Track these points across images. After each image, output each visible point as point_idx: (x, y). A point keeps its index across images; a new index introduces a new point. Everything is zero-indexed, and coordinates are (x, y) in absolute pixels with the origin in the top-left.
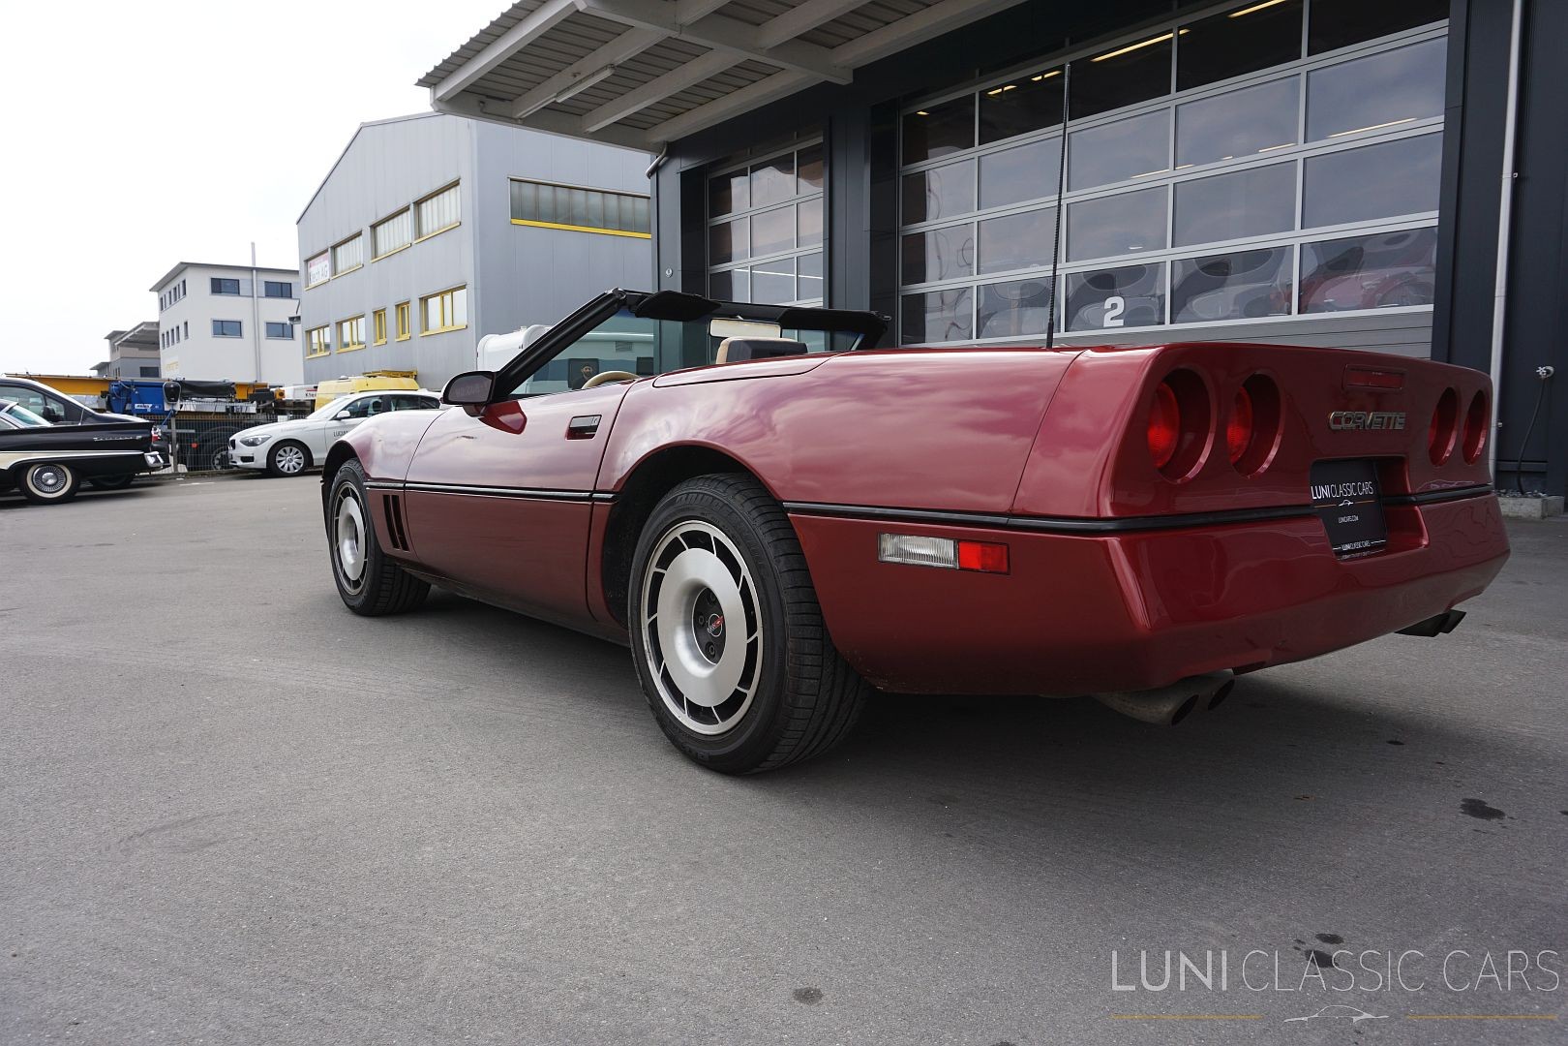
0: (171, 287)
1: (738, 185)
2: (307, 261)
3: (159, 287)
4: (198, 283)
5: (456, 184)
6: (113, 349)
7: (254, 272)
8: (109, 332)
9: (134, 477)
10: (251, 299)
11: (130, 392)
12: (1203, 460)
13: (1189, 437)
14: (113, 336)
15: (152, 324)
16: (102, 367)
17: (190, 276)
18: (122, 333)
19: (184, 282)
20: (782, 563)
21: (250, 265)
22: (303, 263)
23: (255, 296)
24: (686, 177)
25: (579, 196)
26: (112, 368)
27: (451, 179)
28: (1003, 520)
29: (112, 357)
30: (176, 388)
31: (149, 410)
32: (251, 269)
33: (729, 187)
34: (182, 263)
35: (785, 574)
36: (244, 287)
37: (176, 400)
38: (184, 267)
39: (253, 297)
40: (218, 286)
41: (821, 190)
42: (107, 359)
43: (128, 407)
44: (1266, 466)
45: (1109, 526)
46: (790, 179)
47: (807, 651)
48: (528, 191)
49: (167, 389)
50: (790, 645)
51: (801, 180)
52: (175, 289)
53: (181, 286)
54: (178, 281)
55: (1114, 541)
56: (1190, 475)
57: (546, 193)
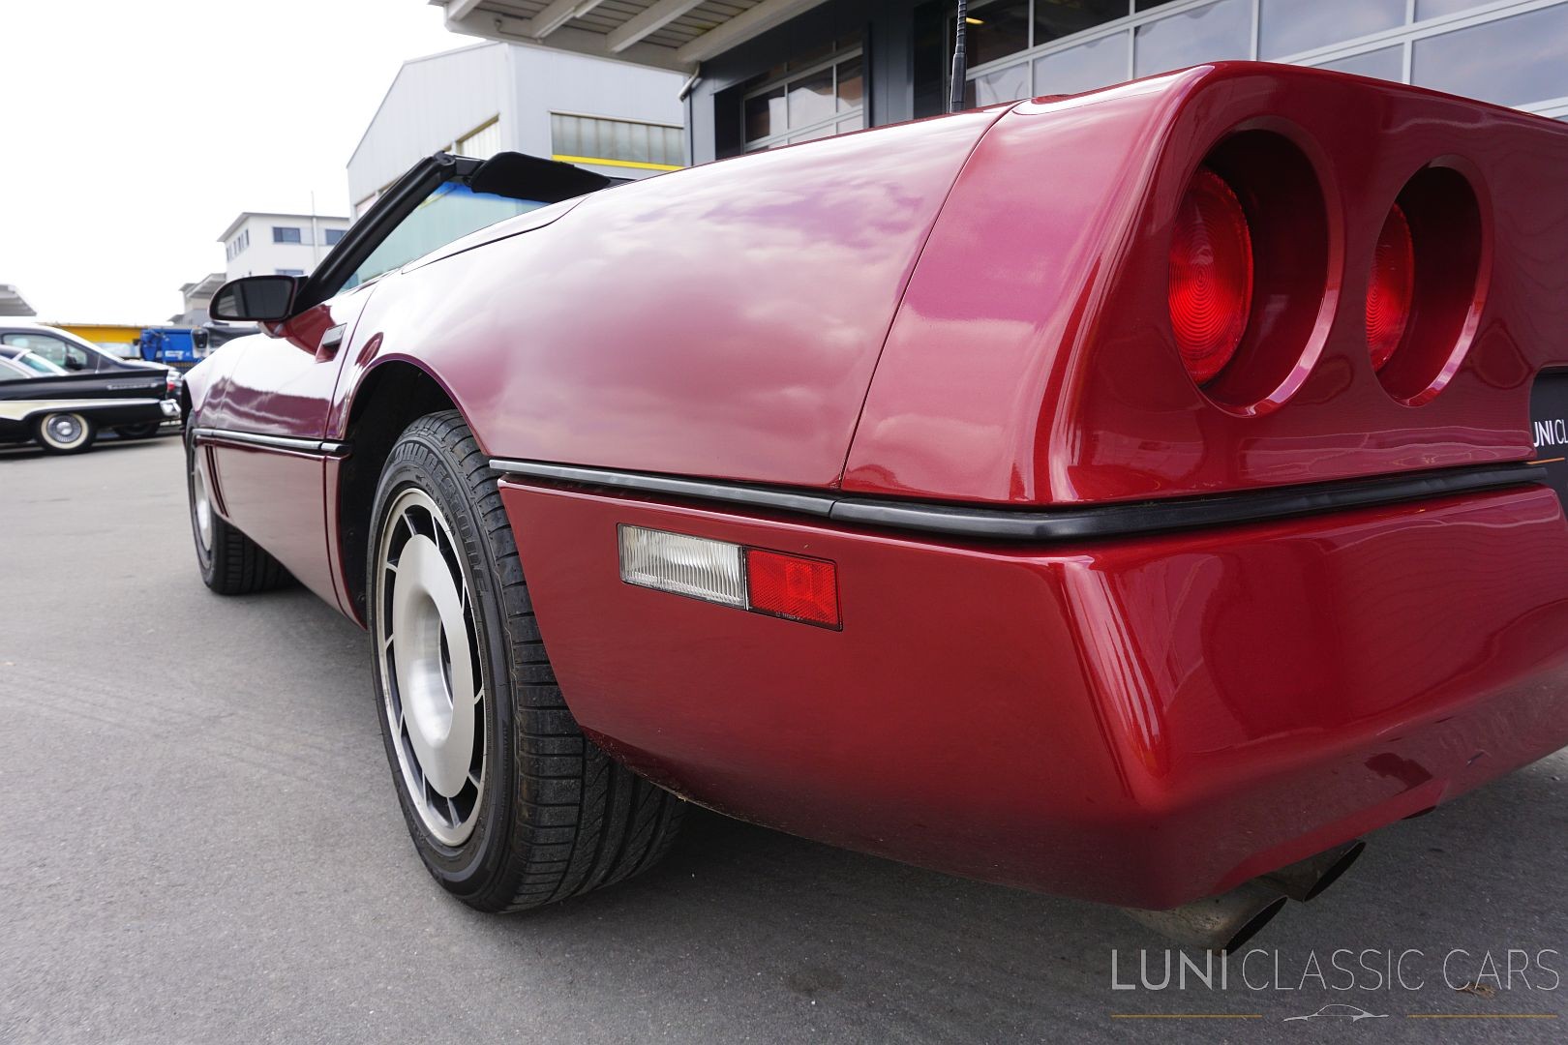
0: (235, 238)
1: (777, 106)
2: (357, 206)
3: (225, 238)
4: (261, 233)
5: (495, 120)
6: (187, 301)
7: (315, 220)
8: (181, 285)
9: (159, 426)
10: (311, 248)
11: (160, 339)
12: (1307, 362)
13: (1276, 306)
14: (186, 288)
15: (219, 275)
16: (177, 319)
17: (252, 225)
18: (192, 285)
19: (247, 232)
20: (508, 569)
21: (310, 214)
22: (353, 208)
23: (316, 243)
24: (719, 98)
25: (622, 131)
26: (186, 319)
27: (490, 115)
28: (820, 504)
29: (186, 309)
30: (205, 335)
31: (180, 358)
32: (311, 218)
33: (766, 108)
34: (245, 213)
35: (513, 589)
36: (305, 236)
37: (205, 347)
38: (246, 217)
39: (313, 245)
40: (280, 235)
41: (861, 107)
42: (181, 312)
43: (159, 355)
44: (1444, 378)
45: (1064, 526)
46: (830, 99)
47: (549, 729)
48: (570, 125)
49: (196, 336)
50: (519, 719)
51: (842, 101)
52: (239, 239)
53: (245, 236)
54: (241, 232)
55: (1077, 566)
56: (1279, 395)
57: (588, 127)
